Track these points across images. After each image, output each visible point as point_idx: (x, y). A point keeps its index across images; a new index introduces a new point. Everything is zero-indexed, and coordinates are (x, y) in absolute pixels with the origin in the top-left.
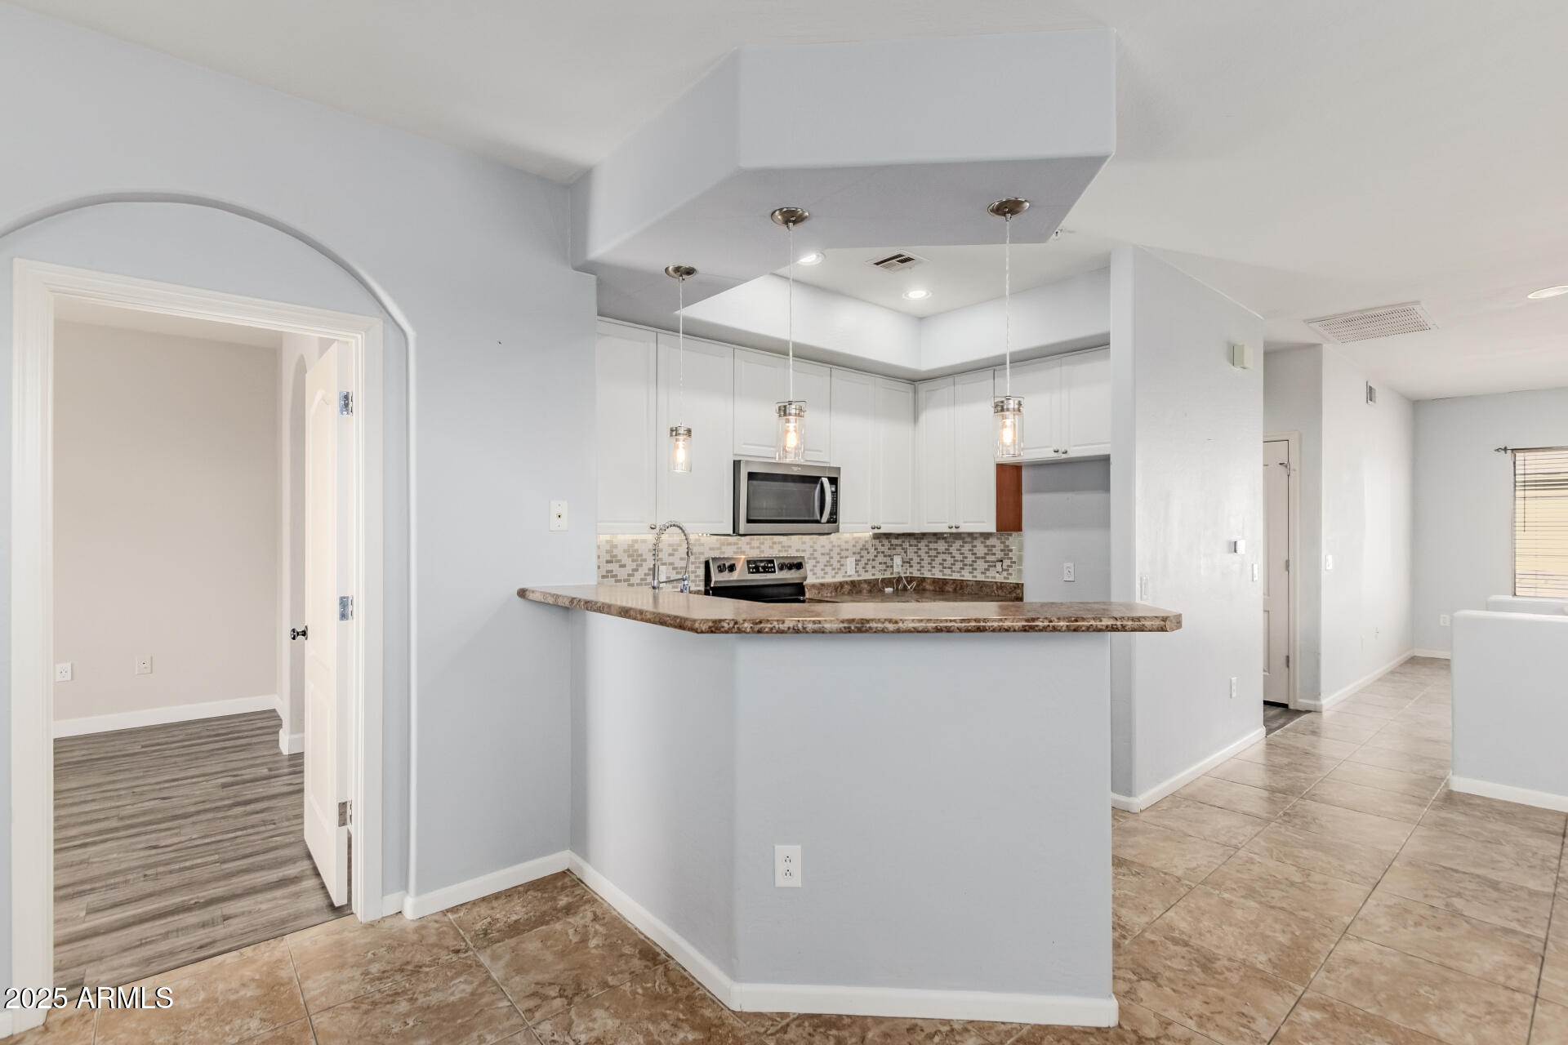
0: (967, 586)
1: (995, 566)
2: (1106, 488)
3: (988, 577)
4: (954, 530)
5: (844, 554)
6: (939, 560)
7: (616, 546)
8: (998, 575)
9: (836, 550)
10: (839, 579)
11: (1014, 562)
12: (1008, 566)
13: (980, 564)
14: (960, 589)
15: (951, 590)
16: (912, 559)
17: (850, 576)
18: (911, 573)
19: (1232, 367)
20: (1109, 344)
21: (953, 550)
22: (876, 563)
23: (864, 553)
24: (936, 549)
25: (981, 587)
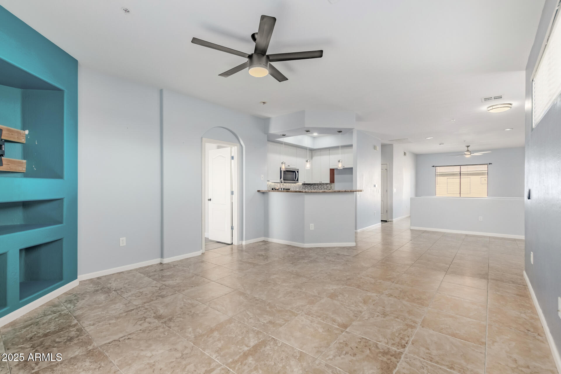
2: (352, 174)
4: (321, 183)
9: (295, 187)
19: (374, 150)
20: (352, 146)
21: (319, 187)
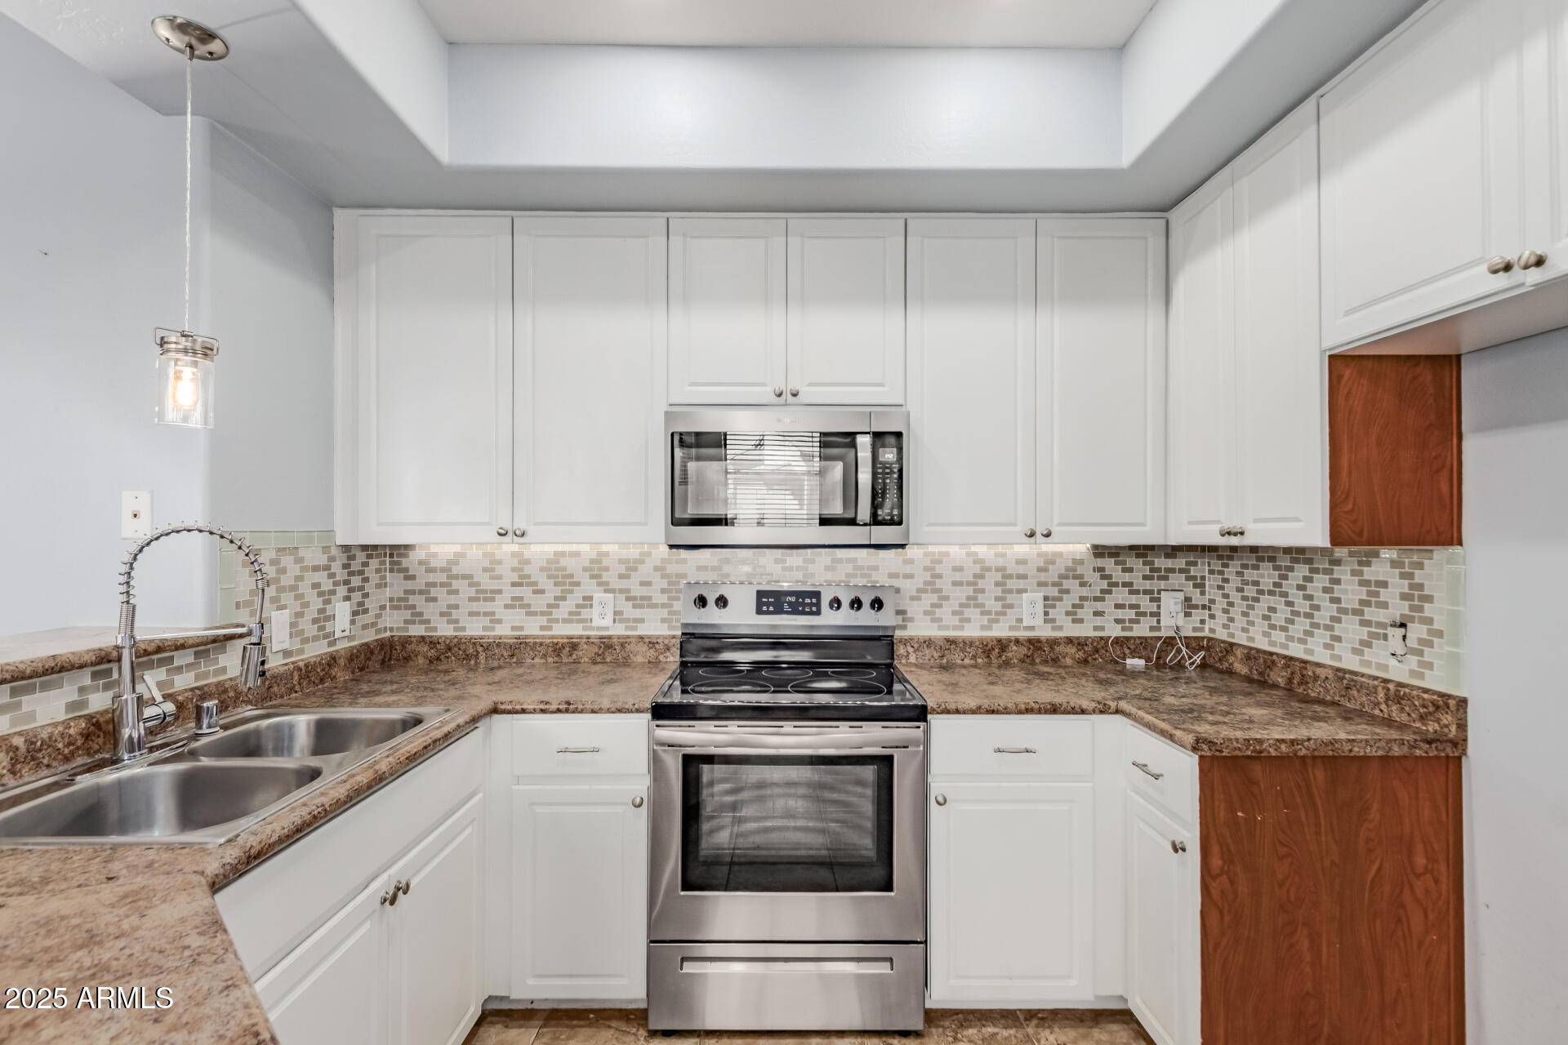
0: (1316, 678)
1: (1385, 637)
3: (1368, 664)
5: (1012, 584)
6: (1261, 608)
7: (528, 562)
8: (1393, 662)
10: (1001, 631)
11: (1440, 634)
12: (1421, 641)
13: (1351, 629)
14: (1300, 684)
15: (1281, 681)
16: (1212, 601)
17: (1032, 628)
18: (1212, 630)
21: (1289, 586)
22: (1107, 605)
23: (1071, 584)
24: (1256, 583)
25: (1348, 688)
